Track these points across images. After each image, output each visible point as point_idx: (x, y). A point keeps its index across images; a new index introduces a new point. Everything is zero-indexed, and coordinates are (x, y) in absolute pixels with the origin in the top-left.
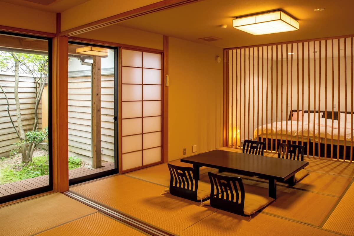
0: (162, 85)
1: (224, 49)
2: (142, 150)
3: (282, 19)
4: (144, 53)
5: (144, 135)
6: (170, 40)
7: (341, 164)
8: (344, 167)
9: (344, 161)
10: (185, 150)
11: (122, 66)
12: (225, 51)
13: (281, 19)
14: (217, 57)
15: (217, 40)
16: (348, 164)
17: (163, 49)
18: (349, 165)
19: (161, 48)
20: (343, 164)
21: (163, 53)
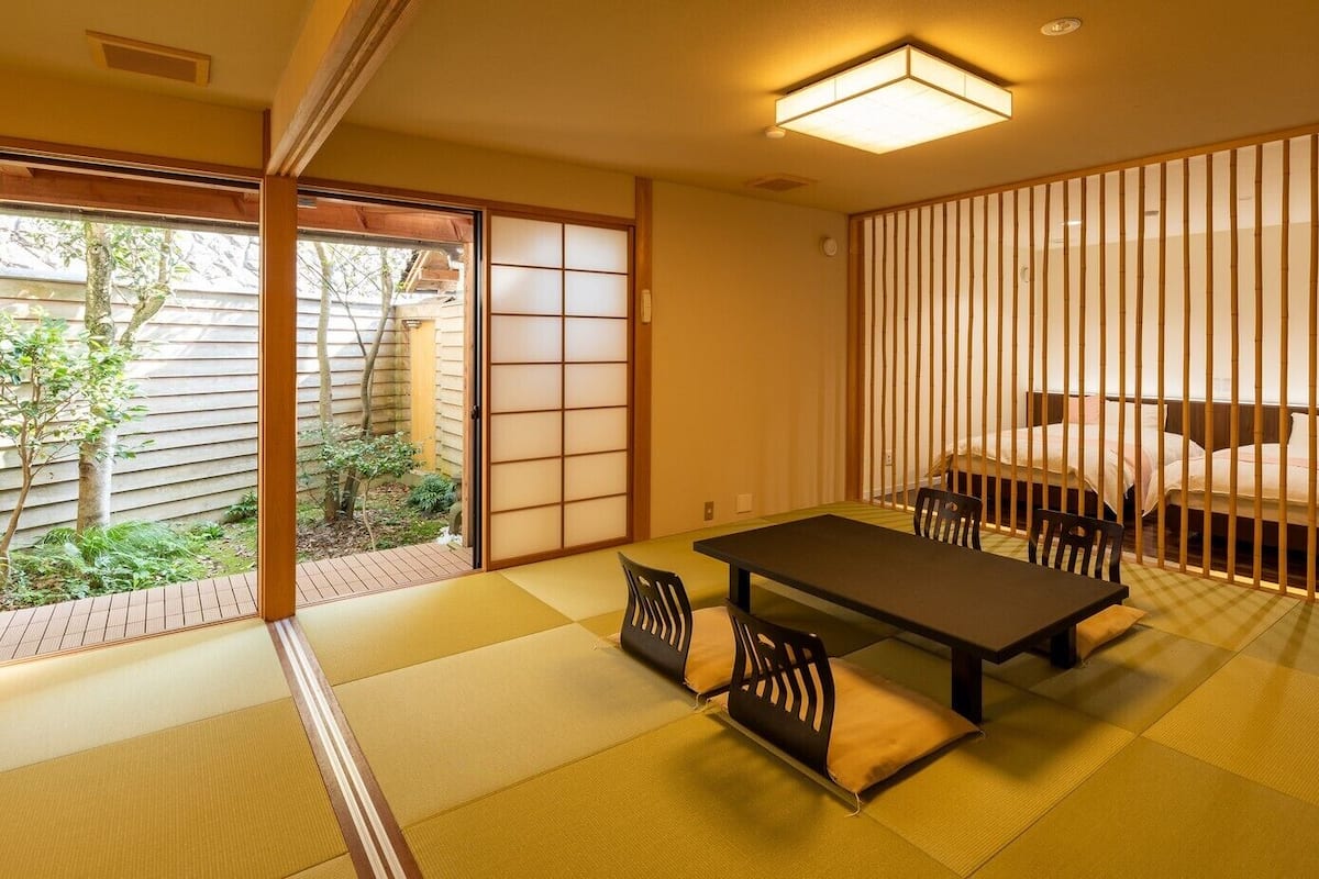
0: (631, 318)
1: (851, 216)
2: (563, 503)
3: (913, 73)
4: (566, 226)
5: (566, 460)
6: (658, 189)
7: (1242, 597)
8: (1255, 610)
9: (1257, 587)
10: (709, 505)
11: (489, 264)
12: (854, 222)
13: (909, 76)
14: (825, 238)
15: (800, 185)
16: (1270, 596)
17: (633, 217)
18: (1272, 603)
19: (627, 212)
20: (1251, 597)
21: (634, 227)
